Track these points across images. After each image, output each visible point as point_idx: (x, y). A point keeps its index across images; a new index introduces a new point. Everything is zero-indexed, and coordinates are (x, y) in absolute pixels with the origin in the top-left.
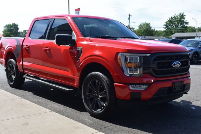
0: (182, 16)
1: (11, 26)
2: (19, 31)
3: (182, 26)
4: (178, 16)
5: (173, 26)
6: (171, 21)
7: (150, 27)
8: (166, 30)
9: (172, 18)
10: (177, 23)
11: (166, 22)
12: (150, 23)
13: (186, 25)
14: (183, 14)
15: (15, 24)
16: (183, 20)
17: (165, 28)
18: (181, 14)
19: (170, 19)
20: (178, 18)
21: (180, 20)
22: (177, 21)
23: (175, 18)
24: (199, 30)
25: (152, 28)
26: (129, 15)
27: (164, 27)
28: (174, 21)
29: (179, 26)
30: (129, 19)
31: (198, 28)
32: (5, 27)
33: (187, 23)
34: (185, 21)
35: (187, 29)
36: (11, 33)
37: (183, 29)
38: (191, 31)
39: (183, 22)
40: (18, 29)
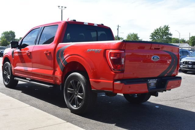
0: (167, 28)
1: (8, 33)
2: (15, 38)
3: (167, 37)
4: (163, 28)
5: (159, 37)
6: (156, 32)
7: (137, 38)
8: (152, 40)
9: (157, 29)
10: (162, 35)
11: (152, 34)
12: (137, 34)
13: (170, 37)
14: (167, 27)
15: (12, 31)
16: (168, 32)
17: (151, 39)
18: (165, 26)
19: (155, 31)
20: (163, 30)
21: (165, 32)
22: (162, 33)
23: (160, 30)
24: (182, 41)
25: (139, 39)
26: (118, 26)
27: (150, 37)
28: (160, 33)
29: (164, 38)
30: (118, 29)
31: (182, 39)
32: (2, 34)
33: (171, 35)
34: (169, 33)
35: (170, 40)
36: (8, 40)
37: (167, 40)
38: (175, 42)
39: (168, 34)
40: (14, 36)
